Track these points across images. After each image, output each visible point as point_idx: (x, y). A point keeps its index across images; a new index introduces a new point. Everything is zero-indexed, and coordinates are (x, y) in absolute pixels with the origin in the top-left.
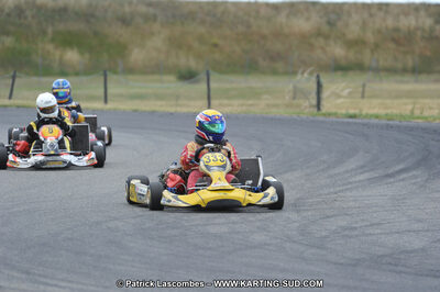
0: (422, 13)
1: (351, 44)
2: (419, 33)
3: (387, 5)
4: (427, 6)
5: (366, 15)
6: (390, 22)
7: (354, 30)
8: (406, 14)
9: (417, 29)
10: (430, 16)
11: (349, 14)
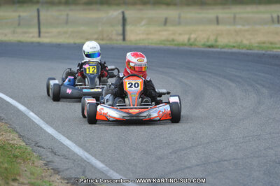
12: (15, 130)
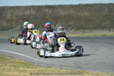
0: (32, 9)
1: (8, 21)
2: (31, 17)
3: (19, 7)
4: (33, 7)
5: (13, 11)
6: (21, 13)
7: (9, 16)
8: (27, 10)
9: (30, 15)
10: (35, 10)
11: (7, 11)
12: (22, 60)
